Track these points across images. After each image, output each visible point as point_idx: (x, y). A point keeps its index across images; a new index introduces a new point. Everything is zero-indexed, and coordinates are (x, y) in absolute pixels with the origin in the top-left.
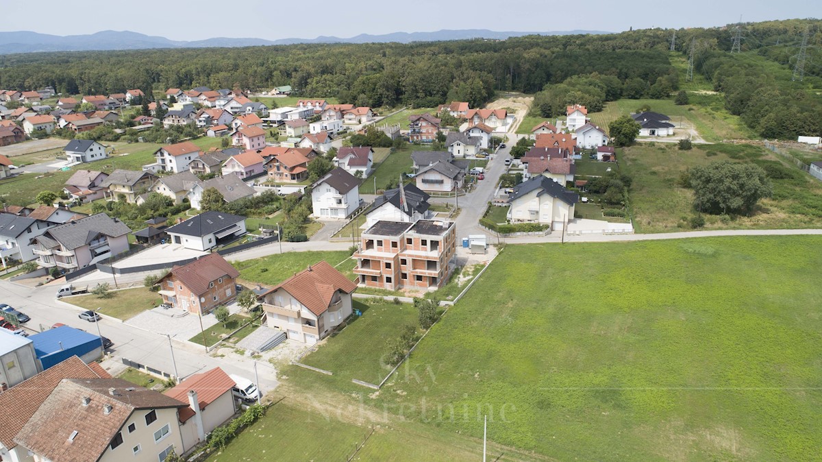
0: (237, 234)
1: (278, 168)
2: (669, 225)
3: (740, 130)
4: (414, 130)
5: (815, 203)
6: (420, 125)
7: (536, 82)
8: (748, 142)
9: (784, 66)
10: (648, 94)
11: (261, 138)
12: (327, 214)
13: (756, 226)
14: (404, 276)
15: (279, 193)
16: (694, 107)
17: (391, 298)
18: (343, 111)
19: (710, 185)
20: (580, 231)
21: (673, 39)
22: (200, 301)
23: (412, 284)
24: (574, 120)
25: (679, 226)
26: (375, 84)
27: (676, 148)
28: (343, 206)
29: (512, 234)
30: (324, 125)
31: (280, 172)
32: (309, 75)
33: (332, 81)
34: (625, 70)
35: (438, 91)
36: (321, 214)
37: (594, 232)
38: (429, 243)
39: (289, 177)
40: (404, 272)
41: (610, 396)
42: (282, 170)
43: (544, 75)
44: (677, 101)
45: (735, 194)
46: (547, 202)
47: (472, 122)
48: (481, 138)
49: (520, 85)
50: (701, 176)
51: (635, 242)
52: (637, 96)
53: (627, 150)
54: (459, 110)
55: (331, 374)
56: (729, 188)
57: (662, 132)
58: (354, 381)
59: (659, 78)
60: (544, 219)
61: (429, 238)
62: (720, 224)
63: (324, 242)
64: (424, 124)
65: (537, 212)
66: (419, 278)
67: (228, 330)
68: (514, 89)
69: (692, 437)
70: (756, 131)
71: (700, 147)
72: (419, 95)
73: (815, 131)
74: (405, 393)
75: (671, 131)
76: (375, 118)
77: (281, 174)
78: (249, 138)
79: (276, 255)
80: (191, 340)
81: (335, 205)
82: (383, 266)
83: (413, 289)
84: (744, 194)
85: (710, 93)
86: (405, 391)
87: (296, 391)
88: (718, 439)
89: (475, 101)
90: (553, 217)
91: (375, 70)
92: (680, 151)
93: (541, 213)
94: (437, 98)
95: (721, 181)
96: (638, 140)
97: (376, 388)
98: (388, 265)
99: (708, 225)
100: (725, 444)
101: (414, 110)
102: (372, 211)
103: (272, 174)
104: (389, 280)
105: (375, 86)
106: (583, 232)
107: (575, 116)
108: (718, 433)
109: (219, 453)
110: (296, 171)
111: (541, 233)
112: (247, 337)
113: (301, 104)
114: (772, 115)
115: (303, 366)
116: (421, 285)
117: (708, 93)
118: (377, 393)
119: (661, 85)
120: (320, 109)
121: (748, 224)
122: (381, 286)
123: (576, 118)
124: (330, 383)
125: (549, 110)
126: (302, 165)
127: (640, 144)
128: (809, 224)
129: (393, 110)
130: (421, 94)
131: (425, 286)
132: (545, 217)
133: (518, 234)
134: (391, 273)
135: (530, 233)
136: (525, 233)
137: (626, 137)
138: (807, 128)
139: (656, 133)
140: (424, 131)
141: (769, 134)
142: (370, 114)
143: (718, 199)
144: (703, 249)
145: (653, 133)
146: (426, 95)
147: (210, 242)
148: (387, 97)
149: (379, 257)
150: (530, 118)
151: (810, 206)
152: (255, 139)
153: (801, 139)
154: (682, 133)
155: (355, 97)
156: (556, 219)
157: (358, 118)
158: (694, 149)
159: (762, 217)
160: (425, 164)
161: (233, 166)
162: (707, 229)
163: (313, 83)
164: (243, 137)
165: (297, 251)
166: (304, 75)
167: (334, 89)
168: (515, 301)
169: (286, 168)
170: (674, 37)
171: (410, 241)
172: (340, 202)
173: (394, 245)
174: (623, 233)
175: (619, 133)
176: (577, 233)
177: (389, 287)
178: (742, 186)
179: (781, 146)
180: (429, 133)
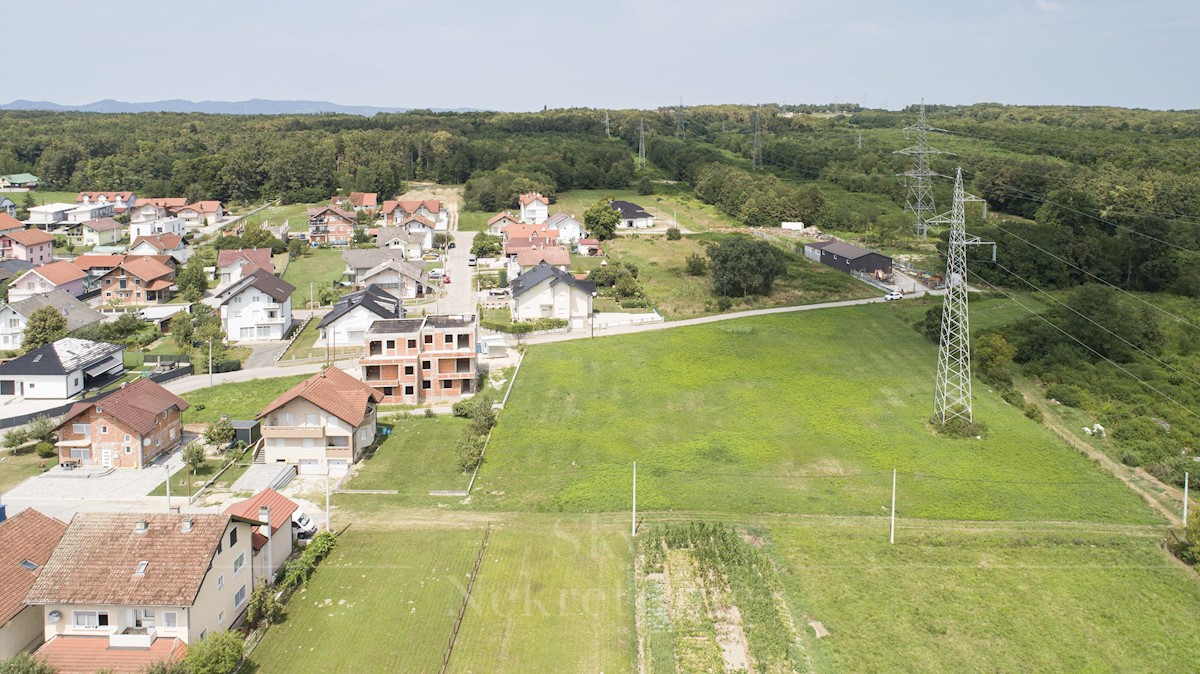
0: (113, 372)
1: (123, 284)
2: (697, 310)
3: (722, 219)
4: (317, 228)
5: (823, 280)
6: (326, 220)
7: (456, 170)
8: (735, 229)
9: (737, 154)
10: (603, 183)
11: (45, 247)
12: (252, 336)
13: (778, 305)
14: (427, 384)
15: (143, 317)
16: (662, 197)
17: (421, 412)
18: (170, 208)
19: (729, 264)
20: (606, 324)
21: (607, 122)
22: (142, 443)
23: (438, 394)
24: (533, 211)
25: (707, 310)
26: (217, 169)
27: (664, 239)
28: (279, 320)
29: (528, 334)
30: (157, 226)
31: (127, 289)
32: (77, 156)
33: (126, 165)
34: (569, 155)
35: (320, 180)
36: (241, 335)
37: (621, 323)
38: (455, 339)
39: (144, 295)
40: (426, 379)
41: (717, 454)
42: (131, 285)
43: (466, 160)
44: (640, 191)
45: (753, 271)
46: (563, 293)
47: (392, 218)
48: (424, 236)
49: (433, 172)
50: (718, 256)
51: (669, 329)
52: (591, 186)
53: (610, 243)
54: (365, 203)
55: (396, 492)
56: (748, 265)
57: (640, 223)
58: (431, 494)
59: (614, 164)
60: (559, 314)
61: (455, 332)
62: (743, 306)
63: (269, 369)
64: (332, 219)
65: (551, 307)
66: (448, 384)
67: (202, 477)
68: (424, 178)
69: (804, 472)
70: (738, 220)
71: (689, 237)
72: (291, 184)
73: (796, 216)
74: (502, 493)
75: (650, 222)
76: (225, 218)
77: (129, 293)
78: (27, 247)
79: (204, 390)
80: (152, 494)
81: (266, 320)
82: (401, 371)
83: (440, 401)
84: (763, 271)
85: (671, 182)
86: (502, 490)
87: (361, 517)
88: (825, 469)
89: (382, 192)
90: (571, 313)
91: (189, 150)
92: (670, 242)
93: (556, 308)
94: (319, 189)
95: (738, 258)
96: (616, 232)
97: (464, 494)
98: (409, 370)
99: (734, 307)
100: (833, 470)
101: (285, 207)
102: (334, 321)
103: (108, 294)
104: (409, 390)
105: (216, 172)
106: (610, 325)
107: (533, 206)
108: (824, 465)
109: (303, 590)
110: (156, 287)
111: (562, 330)
112: (241, 478)
113: (86, 199)
114: (752, 200)
115: (351, 492)
116: (450, 394)
117: (670, 182)
118: (469, 499)
119: (618, 172)
120: (125, 206)
121: (772, 303)
122: (397, 400)
123: (535, 210)
124: (401, 501)
125: (493, 202)
126: (163, 278)
127: (621, 237)
128: (824, 299)
129: (251, 207)
130: (295, 184)
131: (456, 394)
132: (561, 311)
133: (536, 333)
134: (413, 381)
135: (550, 331)
136: (543, 332)
137: (606, 228)
138: (788, 212)
139: (634, 225)
140: (331, 228)
141: (754, 221)
142: (221, 211)
143: (738, 278)
144: (740, 328)
145: (631, 224)
146: (302, 186)
147: (76, 384)
148: (238, 189)
149: (396, 361)
150: (468, 213)
151: (819, 283)
152: (36, 249)
153: (785, 225)
154: (663, 225)
155: (181, 188)
156: (574, 314)
157: (202, 217)
158: (683, 239)
159: (781, 296)
160: (366, 266)
161: (31, 286)
162: (734, 311)
163: (87, 166)
164: (14, 245)
165: (237, 381)
166: (68, 156)
167: (130, 177)
168: (573, 395)
169: (138, 282)
170: (608, 119)
171: (429, 339)
172: (272, 315)
173: (412, 344)
174: (653, 322)
175: (597, 223)
176: (603, 326)
177: (408, 400)
178: (760, 262)
179: (768, 233)
180: (339, 232)
